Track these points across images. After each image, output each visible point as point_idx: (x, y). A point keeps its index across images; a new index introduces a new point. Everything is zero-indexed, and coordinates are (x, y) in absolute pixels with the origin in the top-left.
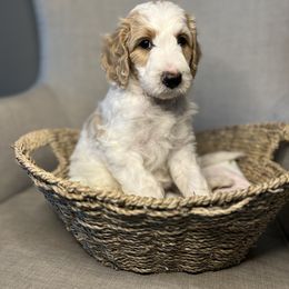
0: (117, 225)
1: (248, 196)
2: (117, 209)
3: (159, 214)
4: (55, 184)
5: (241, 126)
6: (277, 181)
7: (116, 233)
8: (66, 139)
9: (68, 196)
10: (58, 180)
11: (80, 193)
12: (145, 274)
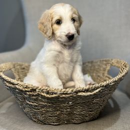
0: (45, 102)
1: (101, 87)
2: (46, 95)
4: (17, 84)
5: (95, 61)
6: (112, 80)
8: (18, 67)
9: (24, 90)
10: (19, 82)
11: (29, 88)
12: (56, 125)
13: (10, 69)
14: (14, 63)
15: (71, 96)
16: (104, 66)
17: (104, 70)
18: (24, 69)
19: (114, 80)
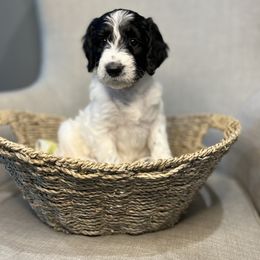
0: (72, 189)
1: (183, 163)
3: (110, 177)
4: (17, 151)
6: (205, 151)
7: (70, 197)
8: (25, 120)
10: (22, 147)
11: (41, 158)
13: (8, 123)
14: (17, 111)
15: (124, 178)
16: (196, 128)
17: (196, 134)
18: (36, 124)
19: (210, 151)
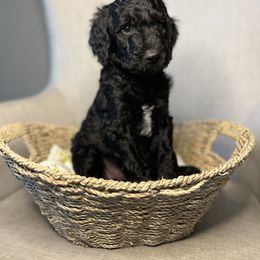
0: (95, 207)
1: (204, 179)
2: (98, 192)
3: (133, 195)
4: (40, 172)
6: (225, 166)
8: (36, 131)
9: (55, 183)
11: (66, 179)
13: (20, 137)
14: (27, 123)
15: (147, 197)
16: (205, 135)
17: (206, 141)
18: (46, 135)
19: (229, 166)
